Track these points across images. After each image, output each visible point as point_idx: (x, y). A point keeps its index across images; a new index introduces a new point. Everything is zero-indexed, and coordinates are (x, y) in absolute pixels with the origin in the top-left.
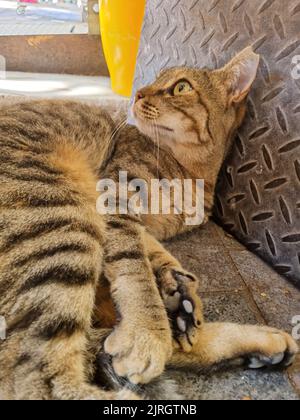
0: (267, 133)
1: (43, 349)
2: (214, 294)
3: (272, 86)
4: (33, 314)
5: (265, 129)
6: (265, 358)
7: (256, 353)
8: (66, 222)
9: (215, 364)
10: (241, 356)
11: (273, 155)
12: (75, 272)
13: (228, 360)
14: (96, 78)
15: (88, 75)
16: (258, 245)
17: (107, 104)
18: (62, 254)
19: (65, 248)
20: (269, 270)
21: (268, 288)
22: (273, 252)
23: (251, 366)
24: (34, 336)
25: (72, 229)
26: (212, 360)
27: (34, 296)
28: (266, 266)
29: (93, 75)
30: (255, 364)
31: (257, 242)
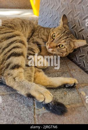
0: (76, 27)
1: (12, 71)
2: (60, 71)
3: (77, 13)
4: (9, 64)
5: (75, 26)
6: (69, 85)
7: (67, 84)
8: (15, 41)
9: (57, 87)
10: (63, 85)
11: (77, 33)
12: (17, 53)
13: (60, 86)
14: (28, 10)
15: (26, 9)
16: (73, 59)
17: (32, 19)
18: (13, 49)
19: (14, 48)
20: (76, 65)
21: (75, 70)
22: (77, 61)
23: (66, 87)
24: (10, 69)
25: (17, 42)
26: (57, 86)
27: (9, 61)
28: (75, 65)
29: (27, 9)
30: (67, 86)
31: (73, 58)
